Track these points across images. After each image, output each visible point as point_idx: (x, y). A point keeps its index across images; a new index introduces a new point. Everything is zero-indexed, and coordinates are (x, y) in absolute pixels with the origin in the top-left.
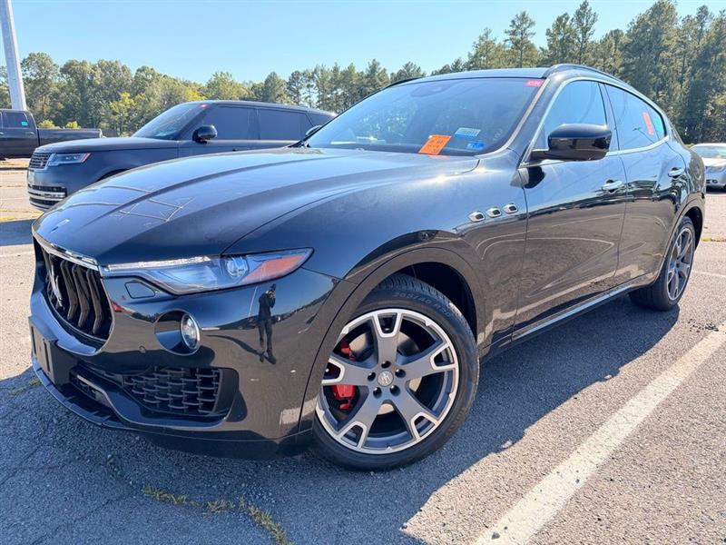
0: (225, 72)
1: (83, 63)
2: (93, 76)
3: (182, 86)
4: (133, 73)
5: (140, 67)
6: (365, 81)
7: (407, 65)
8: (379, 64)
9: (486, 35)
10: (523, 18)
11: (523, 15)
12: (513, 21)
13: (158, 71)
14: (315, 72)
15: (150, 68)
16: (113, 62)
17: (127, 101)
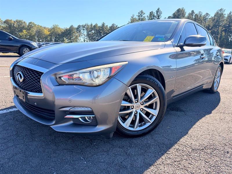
0: (57, 25)
1: (11, 20)
2: (14, 24)
3: (43, 29)
4: (27, 24)
5: (30, 22)
6: (101, 28)
7: (113, 24)
8: (105, 24)
9: (133, 16)
10: (142, 12)
11: (142, 11)
12: (139, 13)
13: (35, 23)
14: (85, 25)
15: (33, 22)
16: (21, 20)
17: (25, 32)
